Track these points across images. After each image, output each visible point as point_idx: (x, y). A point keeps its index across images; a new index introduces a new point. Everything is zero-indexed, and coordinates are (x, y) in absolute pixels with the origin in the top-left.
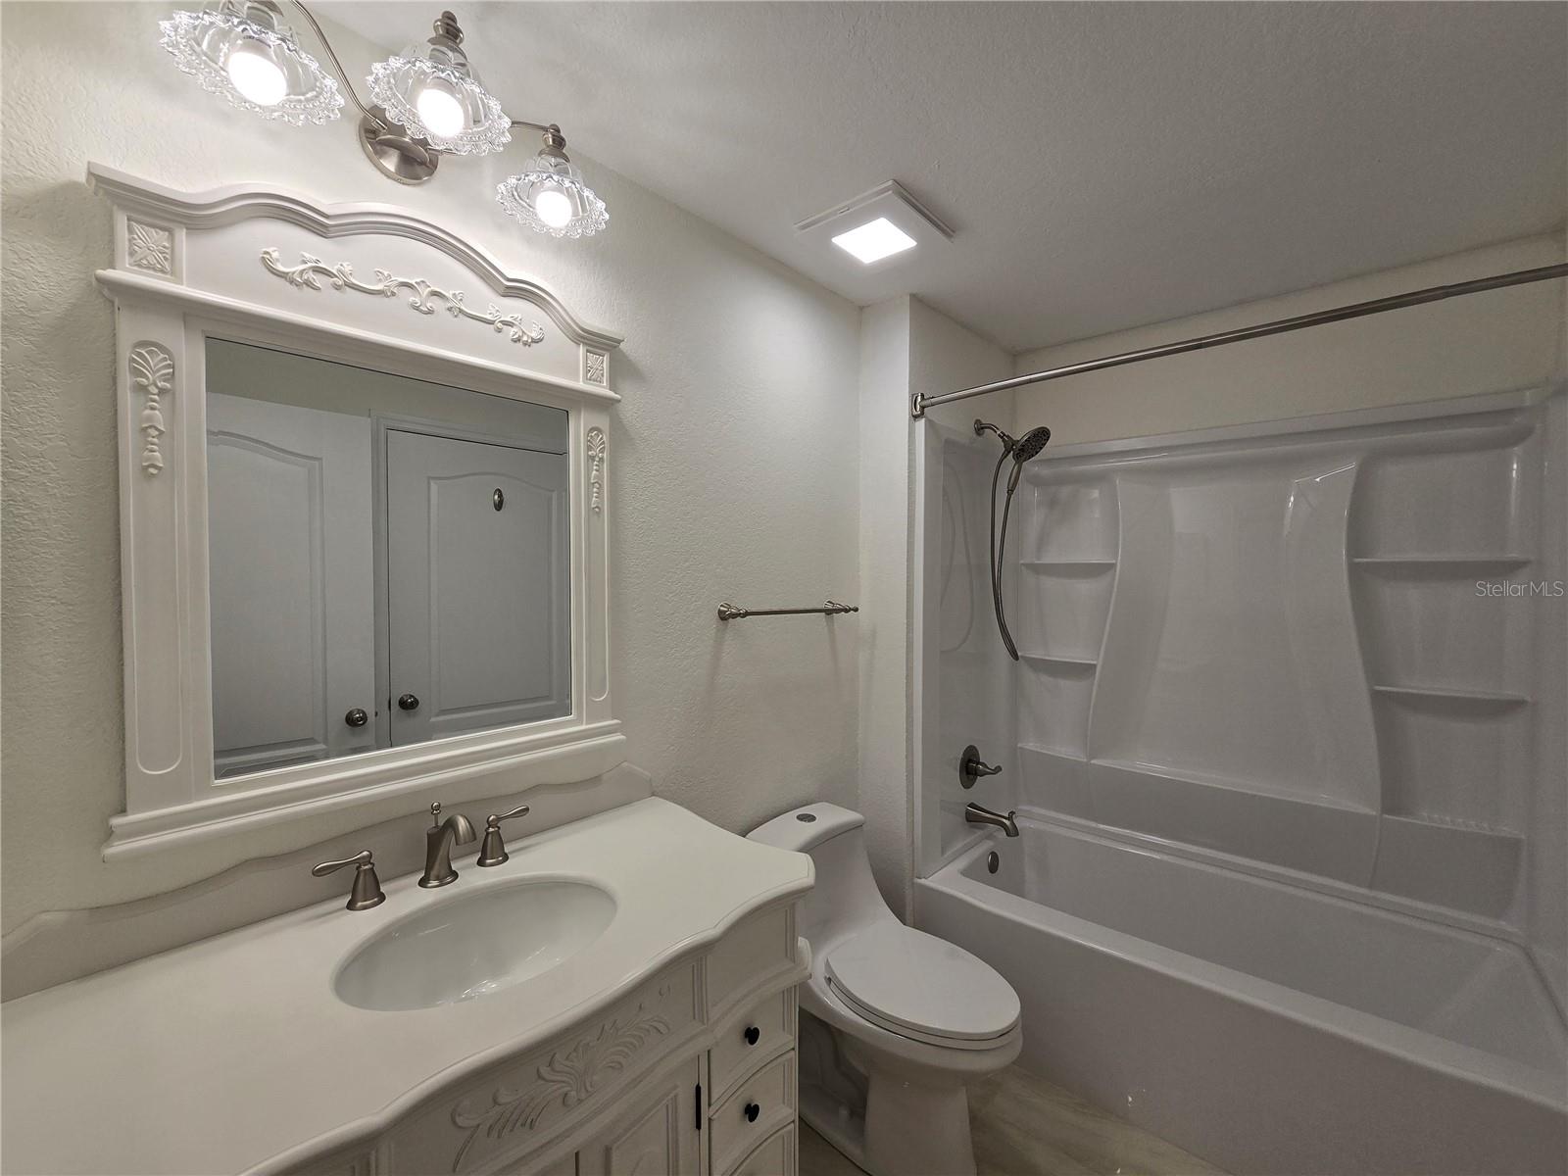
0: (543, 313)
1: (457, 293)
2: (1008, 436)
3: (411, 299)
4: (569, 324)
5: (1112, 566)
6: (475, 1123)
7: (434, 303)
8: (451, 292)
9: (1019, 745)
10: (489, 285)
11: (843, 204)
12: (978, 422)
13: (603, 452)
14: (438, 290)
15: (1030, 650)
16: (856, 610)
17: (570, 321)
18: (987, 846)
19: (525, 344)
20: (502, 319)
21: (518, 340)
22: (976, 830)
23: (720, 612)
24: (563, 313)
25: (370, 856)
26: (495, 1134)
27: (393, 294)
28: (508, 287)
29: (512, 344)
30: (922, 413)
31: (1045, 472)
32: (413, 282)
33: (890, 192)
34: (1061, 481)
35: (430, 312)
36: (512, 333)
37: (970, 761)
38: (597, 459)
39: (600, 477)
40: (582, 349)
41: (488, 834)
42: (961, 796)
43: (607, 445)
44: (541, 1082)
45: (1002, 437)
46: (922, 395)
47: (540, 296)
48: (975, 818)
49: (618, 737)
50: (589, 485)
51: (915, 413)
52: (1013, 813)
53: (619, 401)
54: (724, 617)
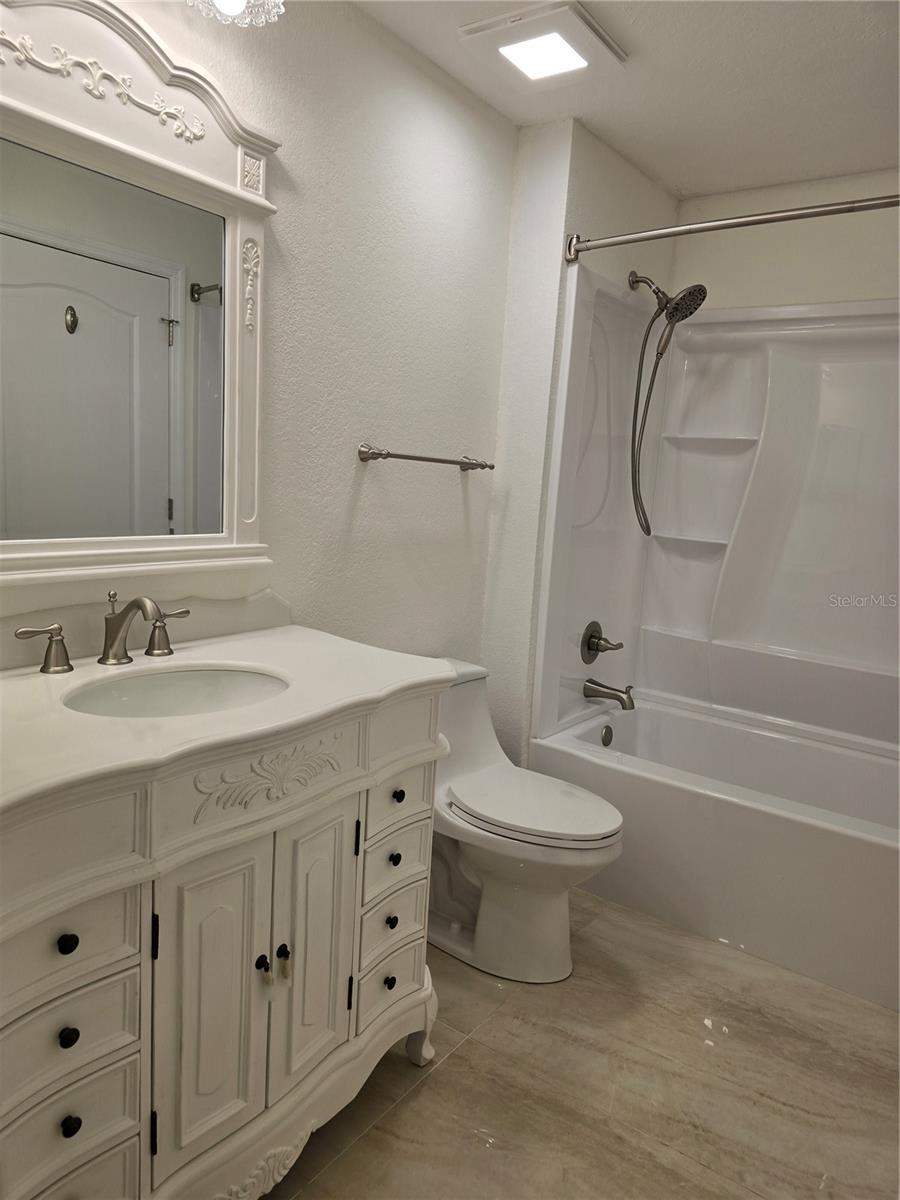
0: (205, 107)
1: (126, 77)
2: (663, 293)
3: (85, 81)
4: (230, 123)
5: (753, 443)
6: (210, 791)
7: (105, 87)
8: (122, 76)
9: (643, 627)
10: (154, 69)
11: (515, 13)
12: (633, 274)
13: (257, 267)
14: (109, 73)
15: (662, 528)
16: (492, 467)
17: (231, 119)
18: (604, 720)
19: (188, 140)
20: (167, 110)
21: (180, 136)
22: (590, 705)
23: (360, 452)
24: (224, 109)
25: (61, 629)
26: (221, 804)
27: (69, 74)
28: (174, 76)
29: (175, 138)
30: (577, 258)
31: (699, 337)
32: (86, 62)
33: (567, 7)
34: (713, 348)
35: (101, 97)
36: (175, 127)
37: (592, 637)
38: (252, 273)
39: (254, 293)
40: (240, 151)
41: (155, 627)
42: (581, 672)
43: (261, 259)
44: (253, 774)
45: (657, 294)
46: (578, 237)
47: (205, 90)
48: (592, 692)
49: (265, 560)
50: (245, 301)
51: (569, 257)
52: (631, 687)
53: (275, 212)
54: (365, 457)
